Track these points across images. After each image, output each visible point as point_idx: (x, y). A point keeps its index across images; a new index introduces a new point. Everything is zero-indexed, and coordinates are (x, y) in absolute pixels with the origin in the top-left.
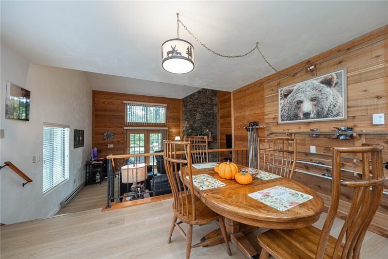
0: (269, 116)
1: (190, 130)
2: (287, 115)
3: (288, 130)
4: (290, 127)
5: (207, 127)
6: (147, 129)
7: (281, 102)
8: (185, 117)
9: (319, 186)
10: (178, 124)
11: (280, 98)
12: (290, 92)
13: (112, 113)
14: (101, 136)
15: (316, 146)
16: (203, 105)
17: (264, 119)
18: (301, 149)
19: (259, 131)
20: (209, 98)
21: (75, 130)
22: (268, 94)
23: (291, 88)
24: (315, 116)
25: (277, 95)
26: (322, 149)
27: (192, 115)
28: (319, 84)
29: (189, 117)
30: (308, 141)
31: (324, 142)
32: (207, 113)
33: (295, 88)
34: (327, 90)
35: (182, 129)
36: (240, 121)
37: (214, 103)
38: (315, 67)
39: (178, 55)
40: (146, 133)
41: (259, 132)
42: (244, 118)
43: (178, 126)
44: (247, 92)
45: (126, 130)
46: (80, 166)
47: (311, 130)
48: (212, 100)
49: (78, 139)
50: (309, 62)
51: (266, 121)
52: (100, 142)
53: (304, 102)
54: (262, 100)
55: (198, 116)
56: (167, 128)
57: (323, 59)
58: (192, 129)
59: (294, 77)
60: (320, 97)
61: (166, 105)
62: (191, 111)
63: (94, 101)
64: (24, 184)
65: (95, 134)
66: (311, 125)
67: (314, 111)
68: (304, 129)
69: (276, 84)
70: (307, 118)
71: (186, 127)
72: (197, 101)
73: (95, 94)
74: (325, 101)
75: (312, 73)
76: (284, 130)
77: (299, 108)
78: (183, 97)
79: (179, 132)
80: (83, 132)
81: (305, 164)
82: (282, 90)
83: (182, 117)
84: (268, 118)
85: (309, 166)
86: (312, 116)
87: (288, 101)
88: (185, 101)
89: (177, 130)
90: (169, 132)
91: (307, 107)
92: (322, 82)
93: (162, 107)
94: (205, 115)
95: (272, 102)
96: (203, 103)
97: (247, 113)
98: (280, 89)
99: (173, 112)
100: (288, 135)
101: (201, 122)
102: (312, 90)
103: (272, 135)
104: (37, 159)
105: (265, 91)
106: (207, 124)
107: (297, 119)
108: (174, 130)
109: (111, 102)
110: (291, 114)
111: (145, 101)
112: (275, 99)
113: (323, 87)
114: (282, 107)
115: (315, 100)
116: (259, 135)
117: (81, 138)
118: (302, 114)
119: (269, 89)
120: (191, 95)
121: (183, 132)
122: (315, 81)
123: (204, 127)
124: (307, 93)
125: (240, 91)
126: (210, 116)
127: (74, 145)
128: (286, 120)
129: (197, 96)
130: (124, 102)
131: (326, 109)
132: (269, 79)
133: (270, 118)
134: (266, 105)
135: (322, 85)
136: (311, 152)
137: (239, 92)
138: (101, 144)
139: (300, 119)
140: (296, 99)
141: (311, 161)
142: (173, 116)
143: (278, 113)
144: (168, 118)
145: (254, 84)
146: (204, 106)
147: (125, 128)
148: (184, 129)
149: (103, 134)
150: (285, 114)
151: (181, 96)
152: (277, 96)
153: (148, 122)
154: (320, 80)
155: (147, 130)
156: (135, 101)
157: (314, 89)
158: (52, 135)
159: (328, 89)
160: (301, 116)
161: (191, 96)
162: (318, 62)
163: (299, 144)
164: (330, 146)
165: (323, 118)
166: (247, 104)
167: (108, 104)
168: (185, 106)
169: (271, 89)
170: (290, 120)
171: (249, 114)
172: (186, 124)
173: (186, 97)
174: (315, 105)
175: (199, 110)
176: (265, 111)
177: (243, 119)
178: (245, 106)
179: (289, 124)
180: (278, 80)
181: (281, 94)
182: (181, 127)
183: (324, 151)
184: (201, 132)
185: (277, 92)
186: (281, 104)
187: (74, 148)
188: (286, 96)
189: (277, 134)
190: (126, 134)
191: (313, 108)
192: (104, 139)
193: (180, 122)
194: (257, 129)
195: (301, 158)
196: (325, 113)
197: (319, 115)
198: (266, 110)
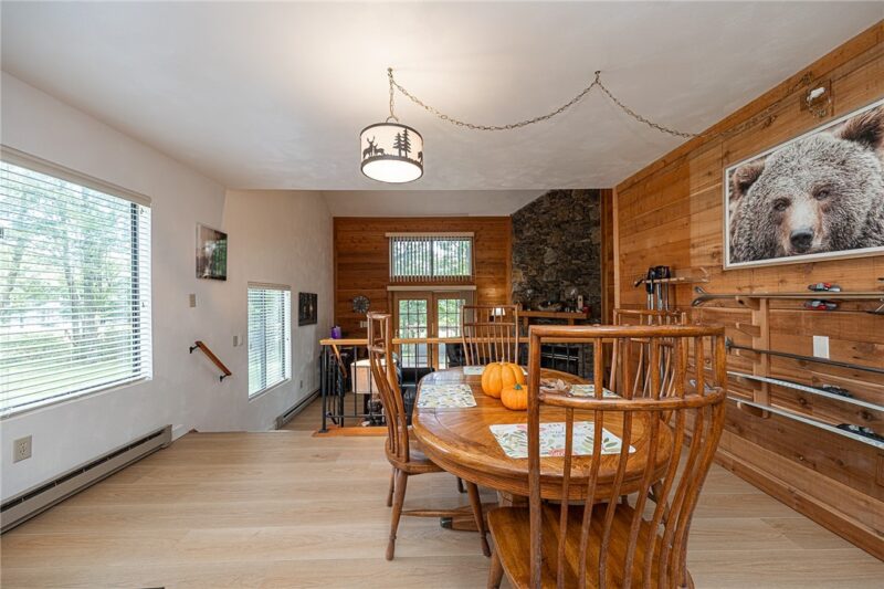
0: (702, 248)
1: (529, 292)
2: (745, 244)
3: (751, 287)
4: (758, 279)
5: (573, 283)
6: (431, 289)
7: (730, 206)
8: (518, 259)
9: (841, 464)
10: (501, 276)
11: (728, 194)
12: (754, 175)
13: (366, 260)
14: (349, 304)
15: (831, 338)
16: (562, 226)
17: (689, 257)
18: (785, 345)
19: (677, 291)
20: (577, 208)
21: (300, 294)
22: (698, 188)
23: (758, 164)
24: (827, 244)
25: (721, 187)
26: (849, 348)
27: (534, 253)
28: (838, 140)
29: (528, 258)
30: (807, 320)
31: (853, 323)
32: (573, 246)
33: (769, 161)
34: (865, 157)
35: (511, 288)
36: (633, 265)
37: (592, 218)
38: (829, 89)
39: (379, 154)
40: (430, 297)
41: (677, 295)
42: (642, 257)
43: (501, 282)
44: (648, 185)
45: (393, 292)
46: (312, 358)
47: (809, 288)
48: (585, 211)
49: (306, 309)
50: (808, 78)
51: (695, 263)
52: (347, 316)
53: (795, 204)
54: (683, 206)
55: (550, 256)
56: (474, 288)
57: (853, 61)
58: (535, 289)
59: (766, 131)
60: (842, 182)
61: (472, 234)
62: (531, 244)
63: (335, 238)
64: (221, 378)
65: (340, 300)
66: (815, 271)
67: (824, 228)
68: (796, 286)
69: (720, 155)
70: (802, 252)
71: (520, 284)
72: (546, 216)
73: (339, 224)
74: (856, 193)
75: (819, 110)
76: (739, 289)
77: (780, 222)
78: (513, 212)
79: (504, 296)
80: (315, 297)
81: (797, 390)
82: (733, 171)
83: (512, 259)
84: (699, 256)
85: (809, 399)
86: (817, 243)
87: (751, 202)
88: (518, 220)
89: (500, 290)
90: (481, 296)
91: (803, 215)
92: (848, 136)
93: (465, 238)
94: (569, 252)
95: (711, 208)
96: (563, 222)
97: (649, 244)
98: (727, 171)
99: (489, 249)
100: (741, 302)
101: (558, 271)
102: (817, 163)
103: (710, 303)
104: (239, 342)
105: (692, 178)
106: (575, 276)
107: (772, 256)
108: (492, 292)
109: (364, 238)
110: (758, 239)
111: (427, 230)
112: (715, 201)
113: (853, 150)
114: (734, 221)
115: (827, 193)
116: (678, 303)
117: (311, 308)
118: (788, 238)
119: (701, 174)
120: (533, 205)
121: (513, 296)
122: (827, 135)
123: (566, 283)
124: (805, 173)
125: (632, 184)
126: (581, 253)
127: (300, 320)
128: (744, 259)
129: (546, 204)
130: (388, 235)
131: (861, 220)
132: (699, 143)
133: (704, 255)
134: (694, 217)
135: (848, 144)
136: (816, 355)
137: (630, 187)
138: (349, 320)
139: (783, 255)
140: (773, 196)
141: (815, 383)
142: (490, 258)
143: (721, 239)
144: (477, 263)
145: (665, 162)
146: (563, 230)
147: (390, 288)
148: (516, 288)
149: (351, 301)
150: (742, 240)
151: (507, 209)
152: (720, 189)
153: (435, 274)
154: (843, 128)
155: (433, 293)
156: (407, 231)
157: (825, 158)
158: (263, 302)
159: (869, 154)
160: (786, 244)
161: (532, 207)
162: (839, 72)
163: (783, 330)
164: (873, 339)
165: (852, 248)
166: (647, 219)
167: (360, 242)
168: (518, 232)
169: (706, 171)
170: (754, 259)
171: (652, 246)
172: (520, 277)
173: (519, 212)
174: (826, 210)
175: (552, 239)
176: (691, 236)
177: (641, 261)
178: (645, 223)
179: (752, 270)
180: (725, 144)
181: (731, 184)
182: (508, 284)
183: (856, 353)
184: (559, 295)
185: (721, 179)
186: (730, 212)
187: (300, 325)
188: (743, 188)
189: (722, 301)
190: (392, 300)
191: (820, 218)
192: (354, 311)
193: (505, 273)
194: (673, 286)
195: (784, 371)
196: (858, 233)
197: (837, 240)
198: (695, 232)
